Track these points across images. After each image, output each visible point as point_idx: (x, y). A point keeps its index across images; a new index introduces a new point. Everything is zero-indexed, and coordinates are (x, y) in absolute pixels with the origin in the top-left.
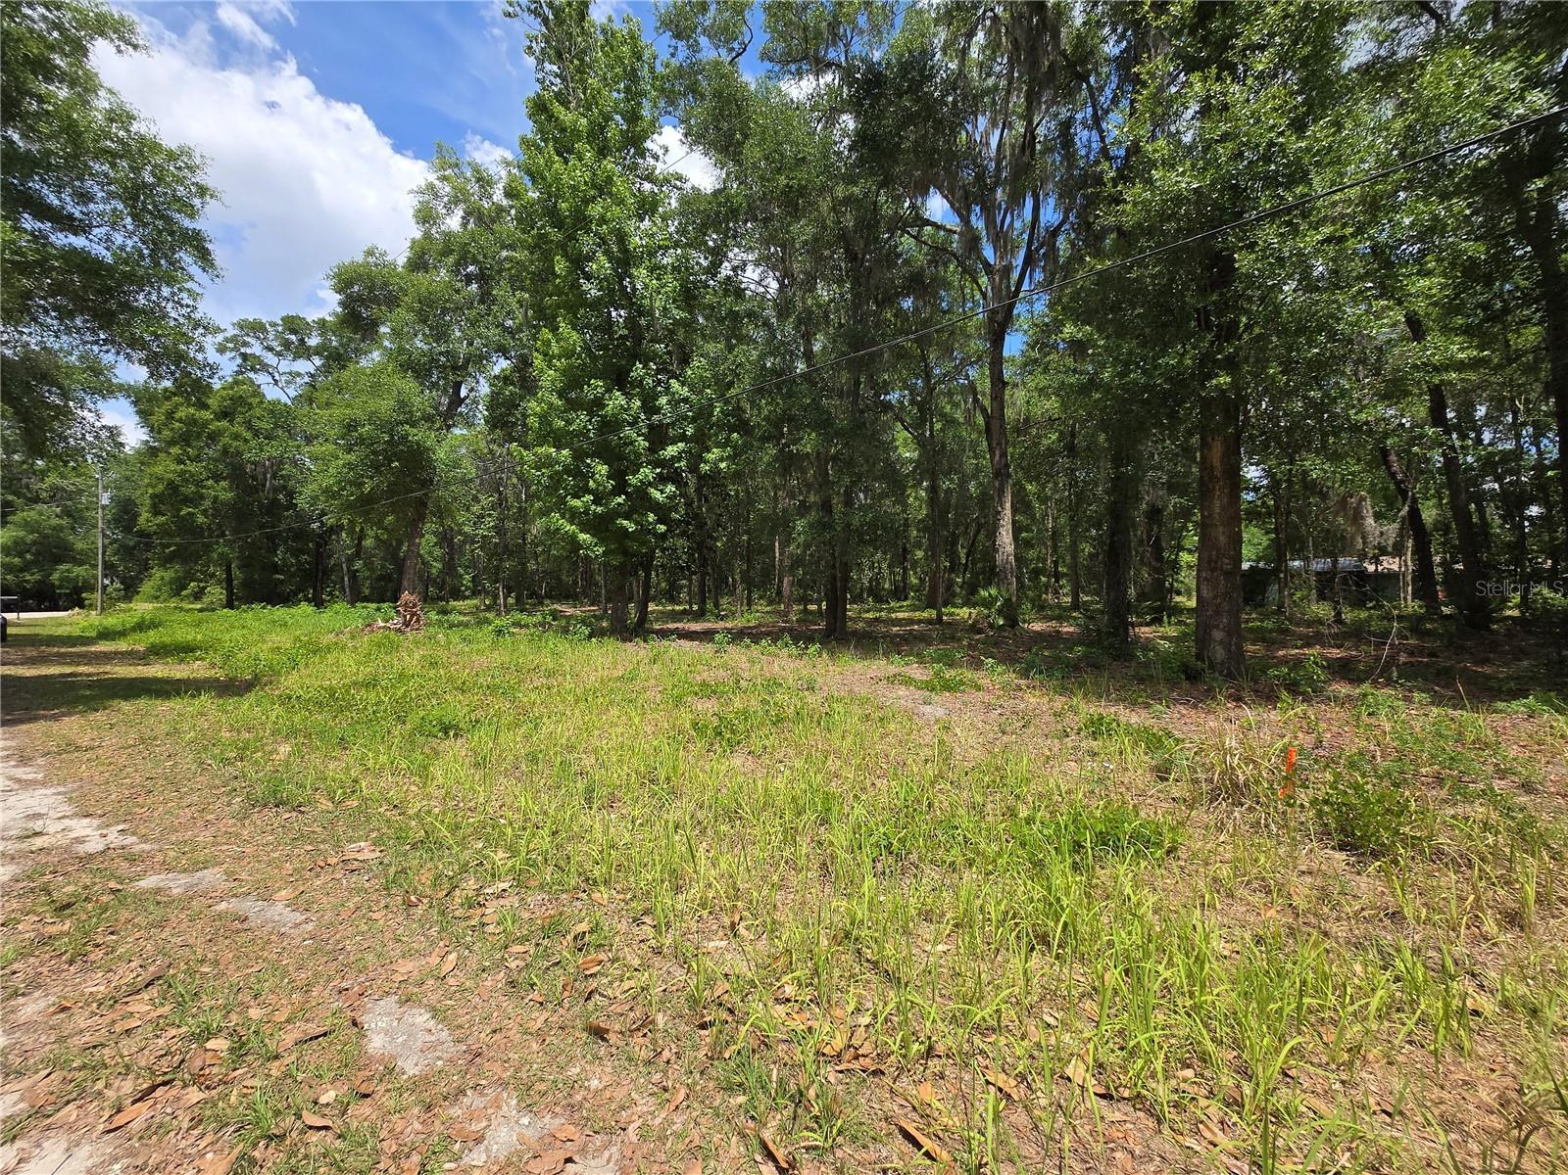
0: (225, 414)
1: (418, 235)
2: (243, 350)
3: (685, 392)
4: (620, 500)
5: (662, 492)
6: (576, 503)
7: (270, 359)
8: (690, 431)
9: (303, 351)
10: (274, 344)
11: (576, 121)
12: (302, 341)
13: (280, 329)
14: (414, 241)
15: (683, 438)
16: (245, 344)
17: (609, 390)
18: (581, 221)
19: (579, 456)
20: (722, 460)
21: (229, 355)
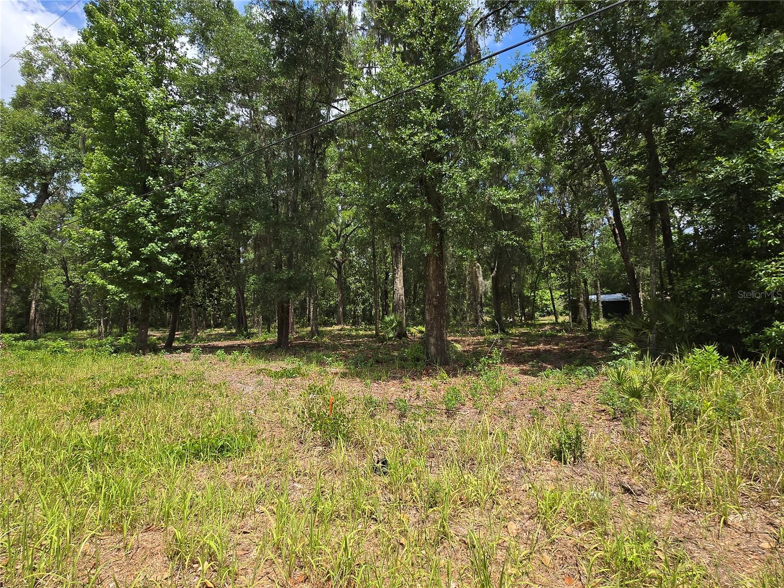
1: (23, 83)
3: (185, 195)
4: (137, 263)
5: (169, 258)
6: (106, 265)
8: (189, 220)
11: (110, 25)
14: (19, 87)
15: (184, 224)
17: (129, 194)
18: (112, 88)
19: (108, 235)
20: (204, 238)
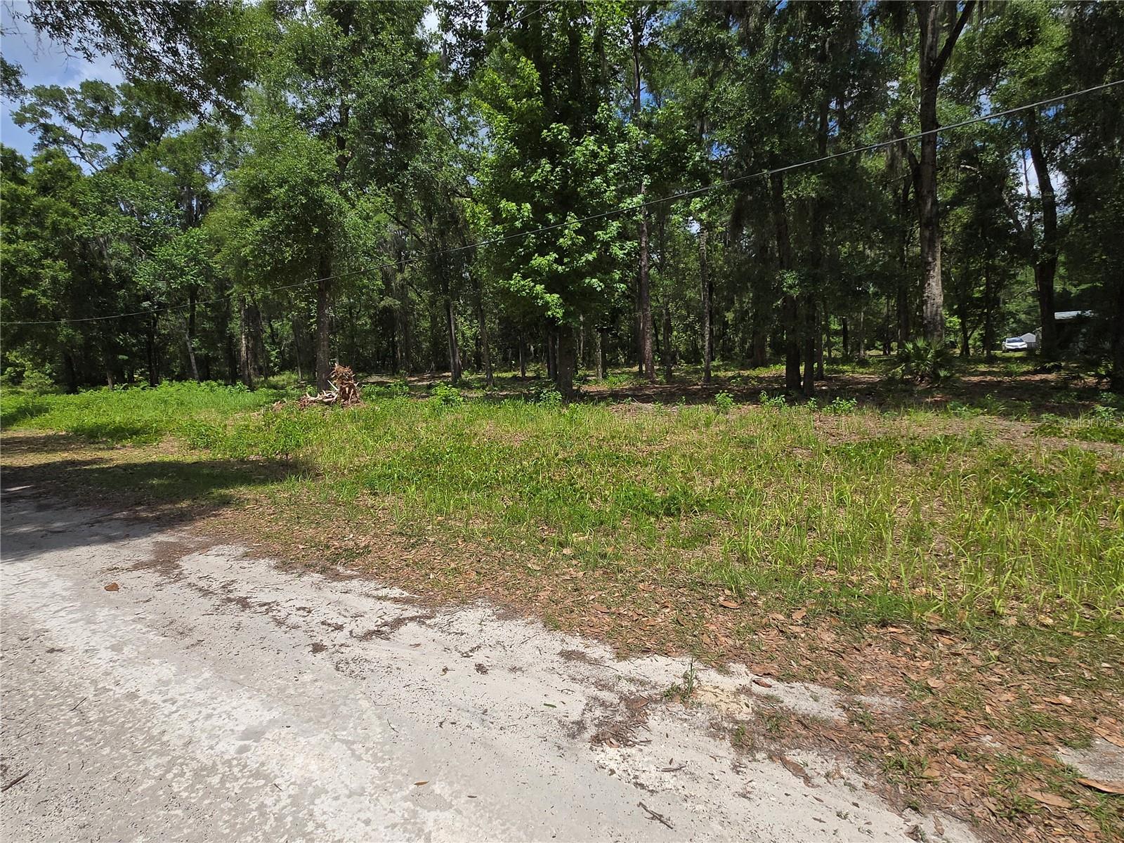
0: (44, 189)
2: (42, 121)
4: (591, 257)
5: (622, 248)
6: (540, 261)
7: (74, 130)
9: (108, 122)
10: (75, 113)
12: (106, 109)
13: (79, 97)
16: (44, 114)
21: (29, 126)
